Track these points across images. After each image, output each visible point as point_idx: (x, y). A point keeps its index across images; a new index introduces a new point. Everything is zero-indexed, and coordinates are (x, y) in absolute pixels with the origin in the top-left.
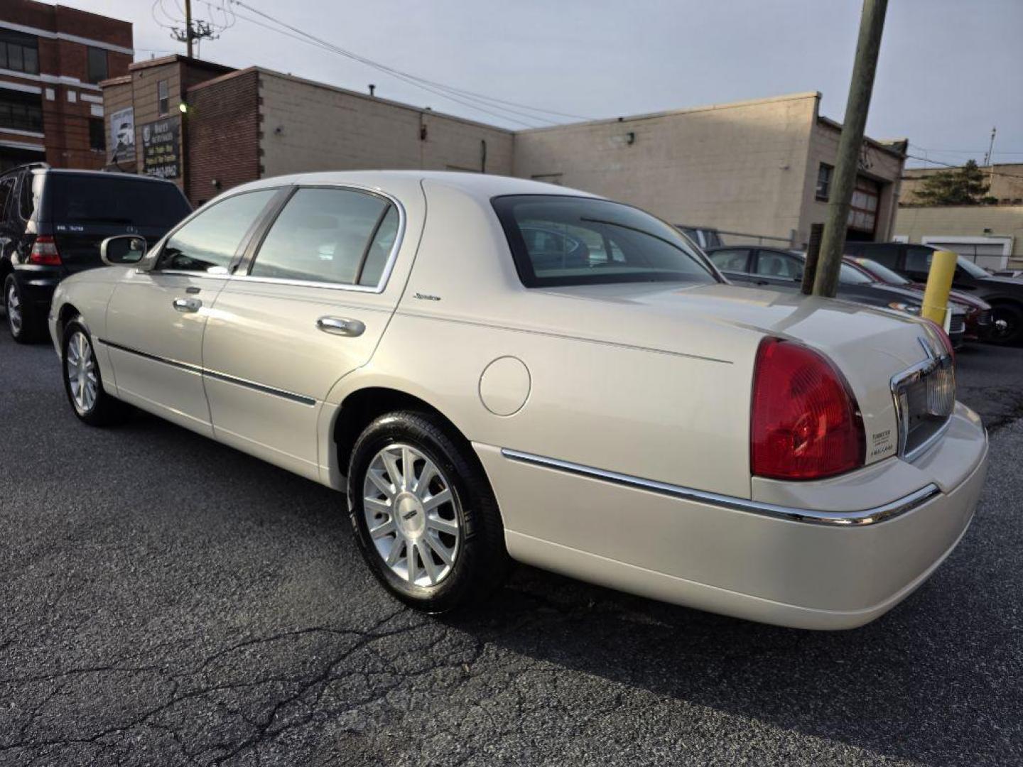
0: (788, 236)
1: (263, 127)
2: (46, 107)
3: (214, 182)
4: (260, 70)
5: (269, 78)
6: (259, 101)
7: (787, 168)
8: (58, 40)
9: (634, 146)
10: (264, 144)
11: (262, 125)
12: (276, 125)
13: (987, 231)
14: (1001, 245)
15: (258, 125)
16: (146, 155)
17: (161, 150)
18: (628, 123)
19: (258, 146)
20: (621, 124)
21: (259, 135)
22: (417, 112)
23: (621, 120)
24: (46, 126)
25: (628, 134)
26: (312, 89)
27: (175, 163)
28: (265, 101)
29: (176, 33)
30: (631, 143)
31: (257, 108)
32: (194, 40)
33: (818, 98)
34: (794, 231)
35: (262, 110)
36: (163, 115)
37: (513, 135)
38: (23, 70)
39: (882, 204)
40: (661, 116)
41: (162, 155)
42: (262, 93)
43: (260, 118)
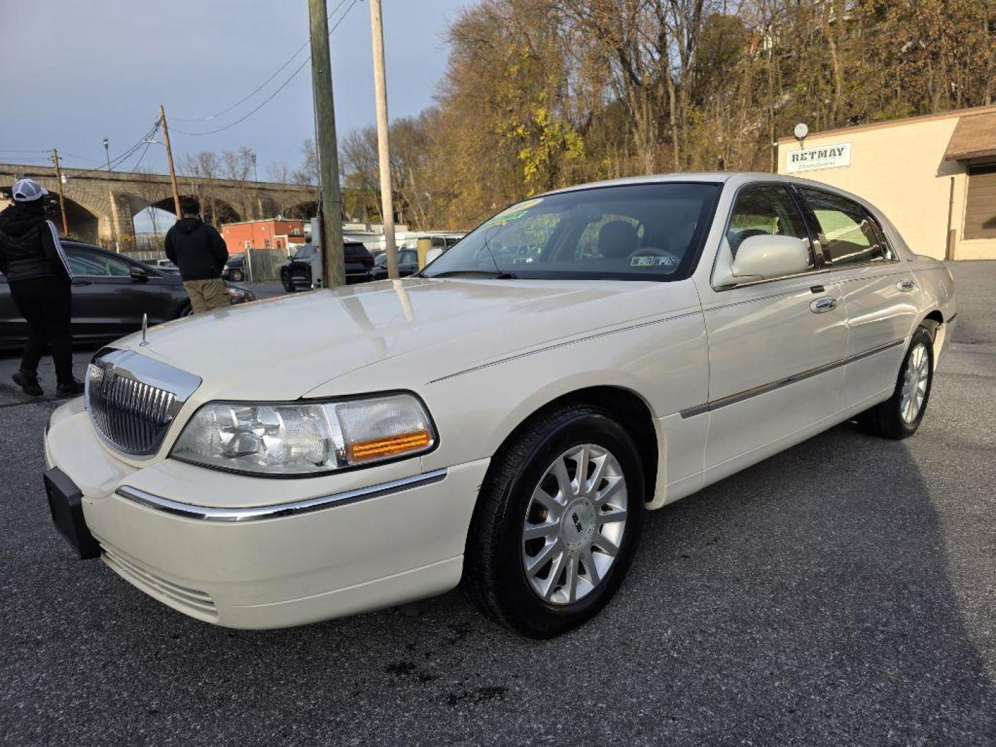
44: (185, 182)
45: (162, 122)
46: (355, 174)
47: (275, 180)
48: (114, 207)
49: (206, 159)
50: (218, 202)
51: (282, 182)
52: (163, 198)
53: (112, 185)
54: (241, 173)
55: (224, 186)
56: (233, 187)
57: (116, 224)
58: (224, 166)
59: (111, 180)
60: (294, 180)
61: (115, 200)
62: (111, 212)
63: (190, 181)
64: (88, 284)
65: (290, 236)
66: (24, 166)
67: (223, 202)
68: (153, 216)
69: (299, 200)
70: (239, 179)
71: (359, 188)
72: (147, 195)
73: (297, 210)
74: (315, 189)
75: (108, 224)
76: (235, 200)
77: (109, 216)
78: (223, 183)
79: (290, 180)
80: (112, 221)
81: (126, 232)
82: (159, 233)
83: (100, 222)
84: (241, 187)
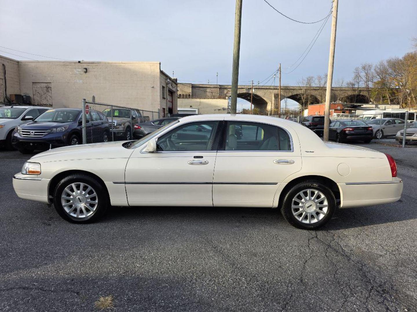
0: (157, 111)
7: (153, 87)
9: (87, 73)
13: (191, 106)
14: (195, 111)
18: (82, 64)
20: (79, 64)
23: (79, 62)
25: (84, 69)
30: (86, 72)
33: (160, 64)
34: (159, 109)
37: (18, 62)
39: (173, 98)
40: (99, 63)
44: (300, 88)
45: (280, 70)
46: (379, 81)
47: (337, 86)
48: (273, 98)
49: (310, 80)
50: (312, 96)
51: (341, 86)
52: (291, 95)
53: (274, 91)
54: (323, 84)
55: (315, 89)
56: (318, 90)
57: (273, 105)
58: (317, 81)
59: (274, 89)
60: (346, 85)
61: (274, 96)
62: (272, 101)
63: (302, 88)
64: (186, 131)
65: (335, 110)
66: (249, 86)
67: (313, 96)
68: (286, 102)
69: (347, 94)
70: (322, 86)
71: (379, 87)
72: (285, 94)
73: (345, 98)
74: (357, 89)
75: (270, 104)
76: (319, 95)
77: (271, 102)
78: (315, 88)
79: (345, 85)
80: (272, 104)
81: (276, 108)
82: (287, 108)
83: (268, 104)
84: (322, 90)
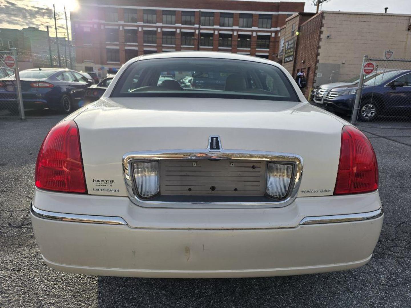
1: (322, 36)
2: (272, 40)
3: (302, 61)
4: (324, 12)
5: (328, 15)
6: (322, 25)
8: (279, 14)
10: (321, 44)
11: (322, 35)
12: (328, 35)
15: (320, 36)
16: (286, 53)
17: (290, 51)
19: (318, 45)
21: (320, 40)
22: (408, 16)
24: (271, 46)
26: (348, 16)
27: (293, 55)
28: (325, 25)
29: (314, 3)
31: (321, 28)
32: (320, 4)
35: (323, 29)
36: (292, 37)
38: (267, 28)
41: (289, 53)
42: (324, 22)
43: (321, 32)
